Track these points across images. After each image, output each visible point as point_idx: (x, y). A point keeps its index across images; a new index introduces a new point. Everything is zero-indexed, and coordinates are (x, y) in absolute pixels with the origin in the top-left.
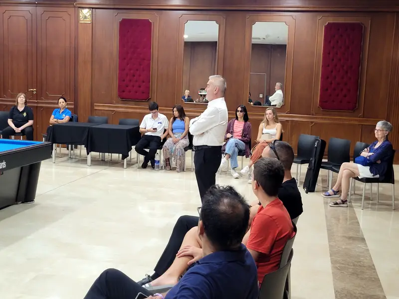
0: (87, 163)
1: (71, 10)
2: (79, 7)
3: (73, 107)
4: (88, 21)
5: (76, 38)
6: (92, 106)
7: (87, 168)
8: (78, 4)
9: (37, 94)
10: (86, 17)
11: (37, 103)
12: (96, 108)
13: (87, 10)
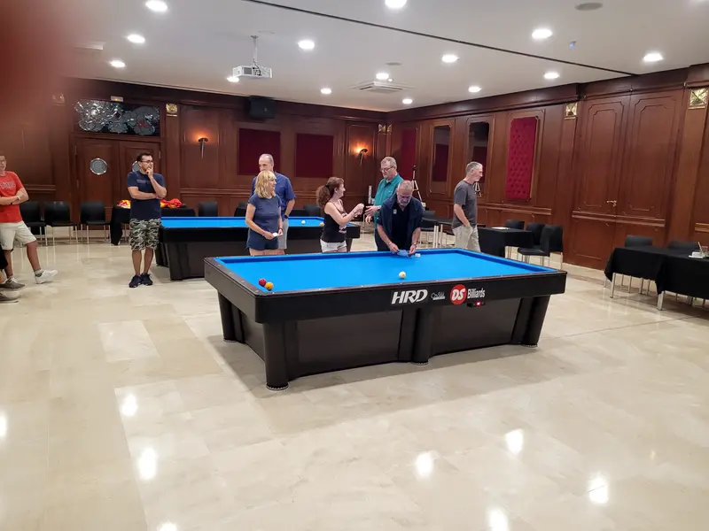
0: (656, 305)
1: (679, 94)
2: (690, 88)
3: (663, 225)
4: (703, 106)
5: (680, 131)
6: (692, 226)
7: (655, 312)
8: (689, 83)
9: (616, 207)
10: (698, 101)
11: (615, 218)
12: (697, 229)
13: (702, 90)
